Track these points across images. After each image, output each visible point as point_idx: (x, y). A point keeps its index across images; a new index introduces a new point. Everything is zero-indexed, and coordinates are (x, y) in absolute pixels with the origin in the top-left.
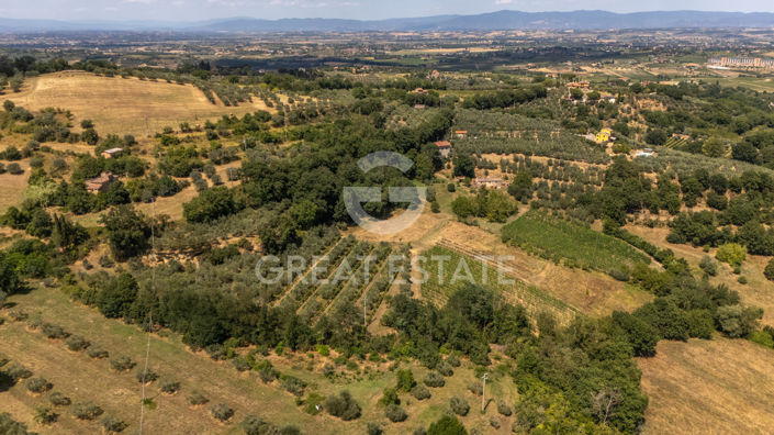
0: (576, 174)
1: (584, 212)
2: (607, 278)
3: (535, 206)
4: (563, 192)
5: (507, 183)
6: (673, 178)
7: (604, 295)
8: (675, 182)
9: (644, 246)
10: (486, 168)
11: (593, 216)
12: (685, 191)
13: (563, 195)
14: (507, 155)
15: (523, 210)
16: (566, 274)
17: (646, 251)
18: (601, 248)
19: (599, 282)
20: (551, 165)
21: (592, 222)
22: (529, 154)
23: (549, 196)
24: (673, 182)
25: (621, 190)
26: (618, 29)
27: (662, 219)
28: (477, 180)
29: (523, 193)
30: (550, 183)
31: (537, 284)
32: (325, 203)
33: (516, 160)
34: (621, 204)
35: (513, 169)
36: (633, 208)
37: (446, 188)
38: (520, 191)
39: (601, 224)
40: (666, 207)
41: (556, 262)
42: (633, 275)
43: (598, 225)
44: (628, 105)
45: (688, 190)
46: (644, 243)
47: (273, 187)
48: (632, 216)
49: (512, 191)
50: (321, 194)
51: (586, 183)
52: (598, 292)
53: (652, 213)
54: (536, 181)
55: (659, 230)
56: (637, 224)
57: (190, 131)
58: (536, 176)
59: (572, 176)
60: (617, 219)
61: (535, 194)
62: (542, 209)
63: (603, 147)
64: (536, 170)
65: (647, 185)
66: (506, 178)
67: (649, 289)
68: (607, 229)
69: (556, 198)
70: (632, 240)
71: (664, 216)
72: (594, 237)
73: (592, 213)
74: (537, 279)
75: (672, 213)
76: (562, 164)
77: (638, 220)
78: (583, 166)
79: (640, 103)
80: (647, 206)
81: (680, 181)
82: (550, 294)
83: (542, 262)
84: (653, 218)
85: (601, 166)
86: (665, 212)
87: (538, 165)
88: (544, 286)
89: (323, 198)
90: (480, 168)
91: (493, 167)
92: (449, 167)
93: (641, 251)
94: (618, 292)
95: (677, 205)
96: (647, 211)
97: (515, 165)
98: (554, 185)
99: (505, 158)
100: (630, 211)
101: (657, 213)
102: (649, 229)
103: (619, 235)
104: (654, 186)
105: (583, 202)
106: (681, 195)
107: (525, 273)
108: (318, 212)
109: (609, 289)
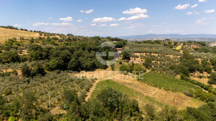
0: (169, 59)
1: (173, 72)
2: (183, 95)
3: (153, 70)
4: (164, 65)
5: (142, 62)
6: (208, 60)
7: (182, 102)
8: (209, 61)
9: (198, 84)
10: (135, 57)
11: (176, 73)
12: (213, 65)
13: (164, 66)
14: (143, 53)
15: (148, 71)
16: (164, 92)
17: (199, 86)
18: (180, 84)
19: (179, 97)
20: (159, 56)
21: (176, 76)
22: (151, 53)
23: (159, 67)
24: (208, 61)
25: (187, 63)
26: (183, 38)
27: (205, 75)
28: (131, 61)
29: (148, 65)
30: (159, 62)
31: (150, 96)
32: (63, 61)
33: (146, 55)
34: (187, 68)
35: (145, 58)
36: (192, 70)
37: (119, 63)
38: (147, 65)
39: (179, 76)
40: (206, 71)
41: (160, 88)
42: (195, 94)
43: (178, 77)
44: (187, 46)
45: (214, 64)
46: (199, 83)
47: (41, 54)
48: (192, 74)
49: (144, 65)
50: (62, 58)
51: (173, 62)
52: (179, 100)
53: (200, 73)
54: (154, 61)
55: (204, 79)
56: (194, 77)
57: (24, 40)
58: (154, 60)
59: (167, 60)
60: (186, 74)
61: (153, 66)
62: (155, 71)
63: (179, 51)
64: (154, 58)
65: (197, 62)
66: (142, 61)
67: (203, 100)
68: (182, 78)
69: (161, 67)
70: (193, 82)
71: (205, 74)
72: (176, 80)
73: (175, 72)
74: (150, 94)
75: (209, 73)
76: (163, 56)
77: (195, 75)
78: (171, 56)
79: (191, 46)
80: (198, 70)
81: (211, 61)
82: (156, 100)
83: (154, 88)
84: (201, 75)
85: (178, 56)
86: (206, 73)
87: (154, 56)
88: (153, 97)
89: (62, 59)
90: (133, 57)
91: (137, 57)
92: (121, 57)
93: (198, 86)
94: (189, 101)
95: (210, 70)
96: (198, 72)
97: (146, 56)
98: (160, 63)
99: (142, 54)
100: (191, 72)
101: (202, 73)
102: (200, 79)
103: (187, 80)
104: (200, 63)
105: (172, 68)
106: (212, 67)
107: (145, 92)
108: (58, 64)
109: (185, 99)
